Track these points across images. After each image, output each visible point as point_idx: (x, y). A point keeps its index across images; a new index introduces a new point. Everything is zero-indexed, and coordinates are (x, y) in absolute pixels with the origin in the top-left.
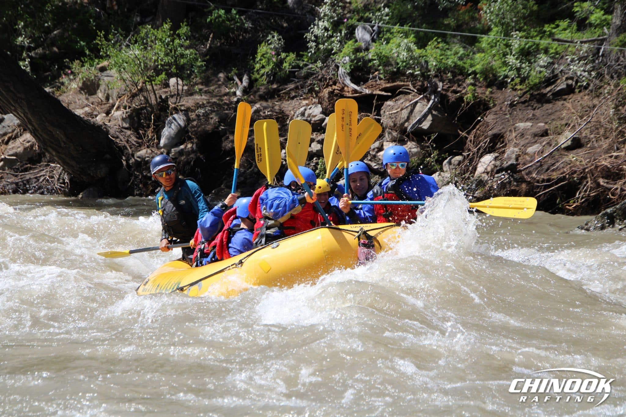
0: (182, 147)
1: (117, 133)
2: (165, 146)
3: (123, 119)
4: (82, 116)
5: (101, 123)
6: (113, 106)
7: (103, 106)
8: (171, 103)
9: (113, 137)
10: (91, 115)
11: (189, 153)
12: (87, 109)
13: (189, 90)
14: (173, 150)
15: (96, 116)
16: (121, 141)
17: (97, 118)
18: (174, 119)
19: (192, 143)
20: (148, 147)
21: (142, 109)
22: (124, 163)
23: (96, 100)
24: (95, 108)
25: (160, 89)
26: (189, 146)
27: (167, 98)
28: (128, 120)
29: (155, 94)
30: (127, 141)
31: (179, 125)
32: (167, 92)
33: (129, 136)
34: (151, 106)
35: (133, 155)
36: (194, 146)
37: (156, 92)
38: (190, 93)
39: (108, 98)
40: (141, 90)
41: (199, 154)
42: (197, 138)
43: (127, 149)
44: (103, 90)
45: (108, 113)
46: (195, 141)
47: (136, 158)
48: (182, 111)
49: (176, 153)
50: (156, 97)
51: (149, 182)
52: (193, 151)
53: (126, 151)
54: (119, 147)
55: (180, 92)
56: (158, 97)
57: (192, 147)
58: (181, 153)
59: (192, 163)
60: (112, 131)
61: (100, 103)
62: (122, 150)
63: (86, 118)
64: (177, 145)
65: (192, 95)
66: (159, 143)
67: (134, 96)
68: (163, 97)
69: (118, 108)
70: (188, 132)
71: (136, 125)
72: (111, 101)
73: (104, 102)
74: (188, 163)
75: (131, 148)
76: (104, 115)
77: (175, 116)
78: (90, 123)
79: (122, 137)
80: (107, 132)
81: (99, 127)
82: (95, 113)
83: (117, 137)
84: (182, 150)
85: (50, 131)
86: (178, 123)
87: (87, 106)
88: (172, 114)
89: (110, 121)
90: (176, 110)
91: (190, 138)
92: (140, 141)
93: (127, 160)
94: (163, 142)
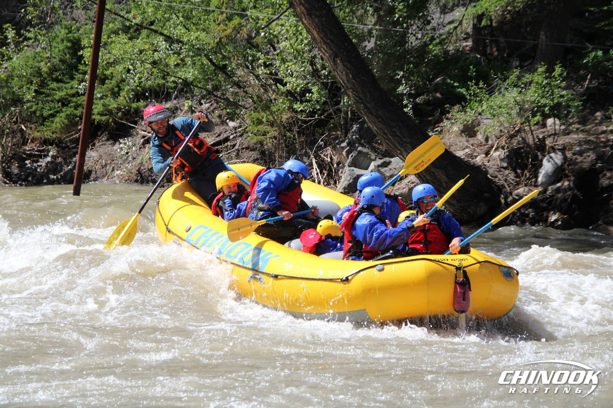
0: (559, 184)
1: (496, 173)
2: (542, 184)
3: (502, 160)
4: (462, 157)
5: (480, 164)
6: (492, 147)
7: (482, 148)
8: (549, 142)
9: (492, 177)
10: (471, 156)
11: (565, 190)
12: (467, 150)
13: (565, 129)
14: (550, 187)
15: (476, 157)
16: (500, 180)
17: (477, 159)
18: (551, 158)
19: (569, 180)
20: (526, 185)
21: (520, 149)
22: (503, 201)
23: (476, 142)
24: (475, 150)
25: (538, 129)
26: (566, 183)
27: (544, 138)
28: (506, 160)
29: (532, 134)
30: (506, 180)
31: (556, 163)
32: (544, 132)
33: (507, 176)
34: (528, 146)
35: (511, 193)
36: (571, 184)
37: (534, 132)
38: (567, 133)
39: (487, 139)
40: (519, 131)
41: (576, 192)
42: (574, 176)
43: (505, 187)
44: (483, 132)
45: (487, 154)
46: (572, 178)
47: (514, 196)
48: (559, 149)
49: (553, 191)
50: (533, 137)
51: (527, 219)
52: (569, 188)
53: (504, 190)
54: (498, 186)
55: (557, 132)
56: (535, 137)
57: (569, 185)
58: (558, 190)
59: (569, 200)
60: (491, 171)
61: (481, 145)
62: (500, 188)
63: (466, 159)
64: (554, 183)
65: (568, 134)
66: (536, 182)
67: (512, 137)
68: (541, 137)
69: (497, 149)
70: (564, 170)
71: (514, 165)
72: (490, 142)
73: (484, 143)
74: (564, 200)
75: (509, 187)
76: (484, 155)
77: (552, 155)
78: (470, 164)
79: (500, 177)
80: (486, 172)
81: (479, 167)
82: (475, 154)
83: (496, 177)
84: (559, 187)
85: (433, 172)
86: (554, 161)
87: (467, 147)
88: (549, 153)
89: (489, 161)
90: (553, 149)
91: (567, 176)
92: (518, 179)
93: (506, 198)
94: (540, 179)
